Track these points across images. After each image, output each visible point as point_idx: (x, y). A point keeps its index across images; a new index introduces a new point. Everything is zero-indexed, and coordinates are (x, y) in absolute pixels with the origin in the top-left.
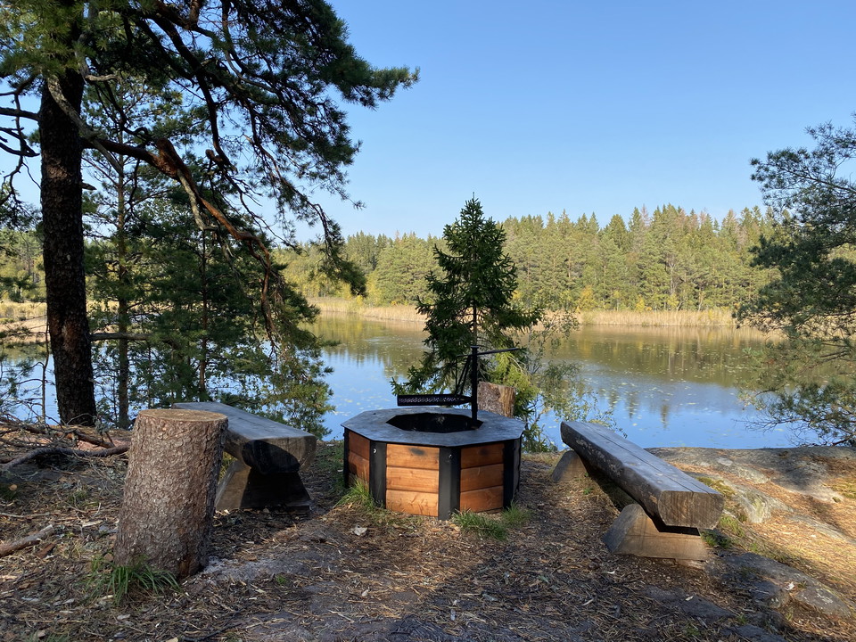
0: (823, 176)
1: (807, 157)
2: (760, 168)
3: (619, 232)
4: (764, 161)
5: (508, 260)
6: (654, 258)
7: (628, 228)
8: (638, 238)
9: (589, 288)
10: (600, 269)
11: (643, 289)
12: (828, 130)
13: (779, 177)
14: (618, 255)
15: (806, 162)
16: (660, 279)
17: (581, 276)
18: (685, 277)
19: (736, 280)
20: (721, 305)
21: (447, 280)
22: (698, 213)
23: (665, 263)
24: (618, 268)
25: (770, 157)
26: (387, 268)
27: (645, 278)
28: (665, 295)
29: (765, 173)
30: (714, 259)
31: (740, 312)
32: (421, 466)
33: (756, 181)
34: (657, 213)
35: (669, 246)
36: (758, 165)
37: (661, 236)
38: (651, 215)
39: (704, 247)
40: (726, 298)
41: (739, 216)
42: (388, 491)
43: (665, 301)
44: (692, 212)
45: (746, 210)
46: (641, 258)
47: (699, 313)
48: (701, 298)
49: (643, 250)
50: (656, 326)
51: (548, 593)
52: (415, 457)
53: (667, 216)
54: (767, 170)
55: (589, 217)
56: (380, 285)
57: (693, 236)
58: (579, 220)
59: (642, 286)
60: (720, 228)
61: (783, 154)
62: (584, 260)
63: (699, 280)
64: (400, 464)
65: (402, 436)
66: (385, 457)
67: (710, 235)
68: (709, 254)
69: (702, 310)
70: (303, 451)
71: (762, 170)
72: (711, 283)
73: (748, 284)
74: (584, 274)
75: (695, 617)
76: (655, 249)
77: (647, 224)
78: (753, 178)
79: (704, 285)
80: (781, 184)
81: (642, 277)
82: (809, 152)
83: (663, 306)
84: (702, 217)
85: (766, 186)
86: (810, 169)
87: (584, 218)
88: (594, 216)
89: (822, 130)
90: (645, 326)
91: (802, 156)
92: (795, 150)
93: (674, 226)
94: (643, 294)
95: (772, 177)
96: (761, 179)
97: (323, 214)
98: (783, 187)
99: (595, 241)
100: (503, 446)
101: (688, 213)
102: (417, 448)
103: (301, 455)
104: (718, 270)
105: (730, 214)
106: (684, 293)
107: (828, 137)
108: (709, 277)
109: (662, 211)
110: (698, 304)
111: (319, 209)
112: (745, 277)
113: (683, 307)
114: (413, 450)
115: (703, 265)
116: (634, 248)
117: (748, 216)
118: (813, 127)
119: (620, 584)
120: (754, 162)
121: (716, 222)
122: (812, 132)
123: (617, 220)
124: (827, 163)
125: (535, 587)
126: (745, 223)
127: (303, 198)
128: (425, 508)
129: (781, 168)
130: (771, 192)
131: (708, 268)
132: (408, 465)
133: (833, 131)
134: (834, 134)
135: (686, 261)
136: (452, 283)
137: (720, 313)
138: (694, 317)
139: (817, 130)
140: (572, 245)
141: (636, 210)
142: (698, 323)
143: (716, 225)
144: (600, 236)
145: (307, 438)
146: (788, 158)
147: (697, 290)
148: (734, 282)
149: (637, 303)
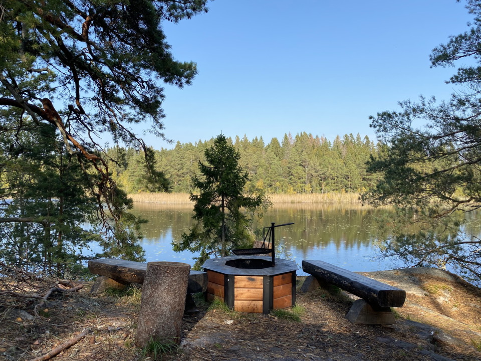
0: (406, 126)
1: (396, 116)
2: (374, 121)
3: (276, 147)
4: (376, 117)
5: (240, 170)
6: (297, 163)
7: (281, 145)
8: (287, 151)
9: (261, 180)
10: (267, 169)
11: (291, 181)
12: (408, 104)
13: (384, 126)
14: (276, 161)
15: (397, 119)
16: (301, 175)
17: (256, 174)
18: (314, 174)
19: (341, 175)
20: (334, 190)
21: (206, 181)
22: (320, 137)
23: (303, 166)
24: (277, 169)
25: (379, 115)
26: (134, 169)
27: (292, 175)
28: (303, 185)
29: (377, 124)
30: (329, 163)
31: (363, 197)
32: (253, 287)
33: (372, 128)
34: (297, 137)
35: (305, 156)
36: (372, 119)
37: (300, 150)
38: (294, 138)
39: (324, 156)
40: (337, 186)
41: (342, 139)
42: (235, 301)
43: (303, 188)
44: (317, 137)
45: (346, 135)
46: (289, 163)
47: (322, 195)
48: (323, 186)
49: (290, 158)
50: (299, 202)
51: (336, 344)
52: (250, 283)
53: (302, 139)
54: (377, 122)
55: (259, 139)
56: (131, 180)
57: (318, 150)
58: (253, 140)
59: (290, 179)
60: (332, 146)
61: (384, 113)
62: (258, 164)
63: (322, 176)
64: (242, 286)
65: (240, 271)
66: (234, 283)
67: (327, 150)
68: (327, 161)
69: (324, 193)
70: (203, 281)
71: (375, 122)
72: (328, 177)
73: (349, 178)
74: (258, 172)
75: (402, 348)
76: (297, 158)
77: (292, 143)
78: (371, 126)
79: (325, 178)
80: (385, 130)
81: (290, 174)
82: (397, 113)
83: (303, 191)
84: (322, 139)
85: (378, 131)
86: (399, 122)
87: (256, 139)
88: (261, 138)
89: (406, 103)
90: (292, 202)
91: (394, 115)
92: (391, 112)
93: (307, 144)
94: (291, 183)
95: (380, 126)
96: (375, 127)
97: (144, 144)
98: (387, 132)
99: (263, 152)
100: (291, 274)
101: (314, 137)
102: (250, 277)
103: (202, 283)
104: (332, 170)
105: (337, 138)
106: (314, 183)
107: (408, 107)
108: (327, 174)
109: (300, 136)
110: (321, 189)
111: (141, 142)
112: (347, 174)
113: (313, 191)
114: (249, 279)
115: (324, 167)
116: (286, 157)
117: (347, 139)
118: (401, 102)
119: (364, 337)
120: (371, 118)
121: (329, 142)
122: (401, 104)
123: (275, 141)
124: (407, 120)
125: (328, 341)
126: (345, 143)
127: (132, 136)
128: (256, 309)
129: (384, 121)
130: (380, 134)
131: (326, 169)
132: (246, 287)
133: (411, 104)
134: (411, 106)
135: (314, 165)
136: (209, 182)
137: (334, 195)
138: (320, 197)
139: (403, 103)
140: (251, 155)
141: (286, 135)
142: (322, 200)
143: (330, 144)
144: (266, 150)
145: (203, 274)
146: (387, 116)
147: (321, 182)
148: (341, 177)
149: (288, 189)
